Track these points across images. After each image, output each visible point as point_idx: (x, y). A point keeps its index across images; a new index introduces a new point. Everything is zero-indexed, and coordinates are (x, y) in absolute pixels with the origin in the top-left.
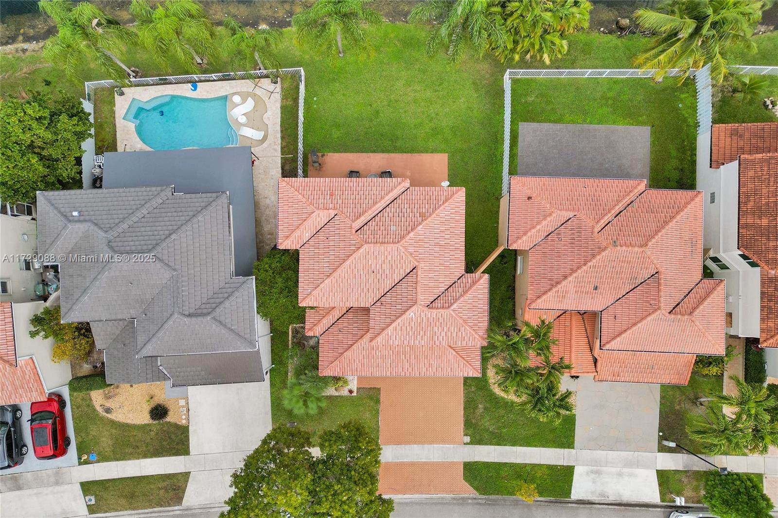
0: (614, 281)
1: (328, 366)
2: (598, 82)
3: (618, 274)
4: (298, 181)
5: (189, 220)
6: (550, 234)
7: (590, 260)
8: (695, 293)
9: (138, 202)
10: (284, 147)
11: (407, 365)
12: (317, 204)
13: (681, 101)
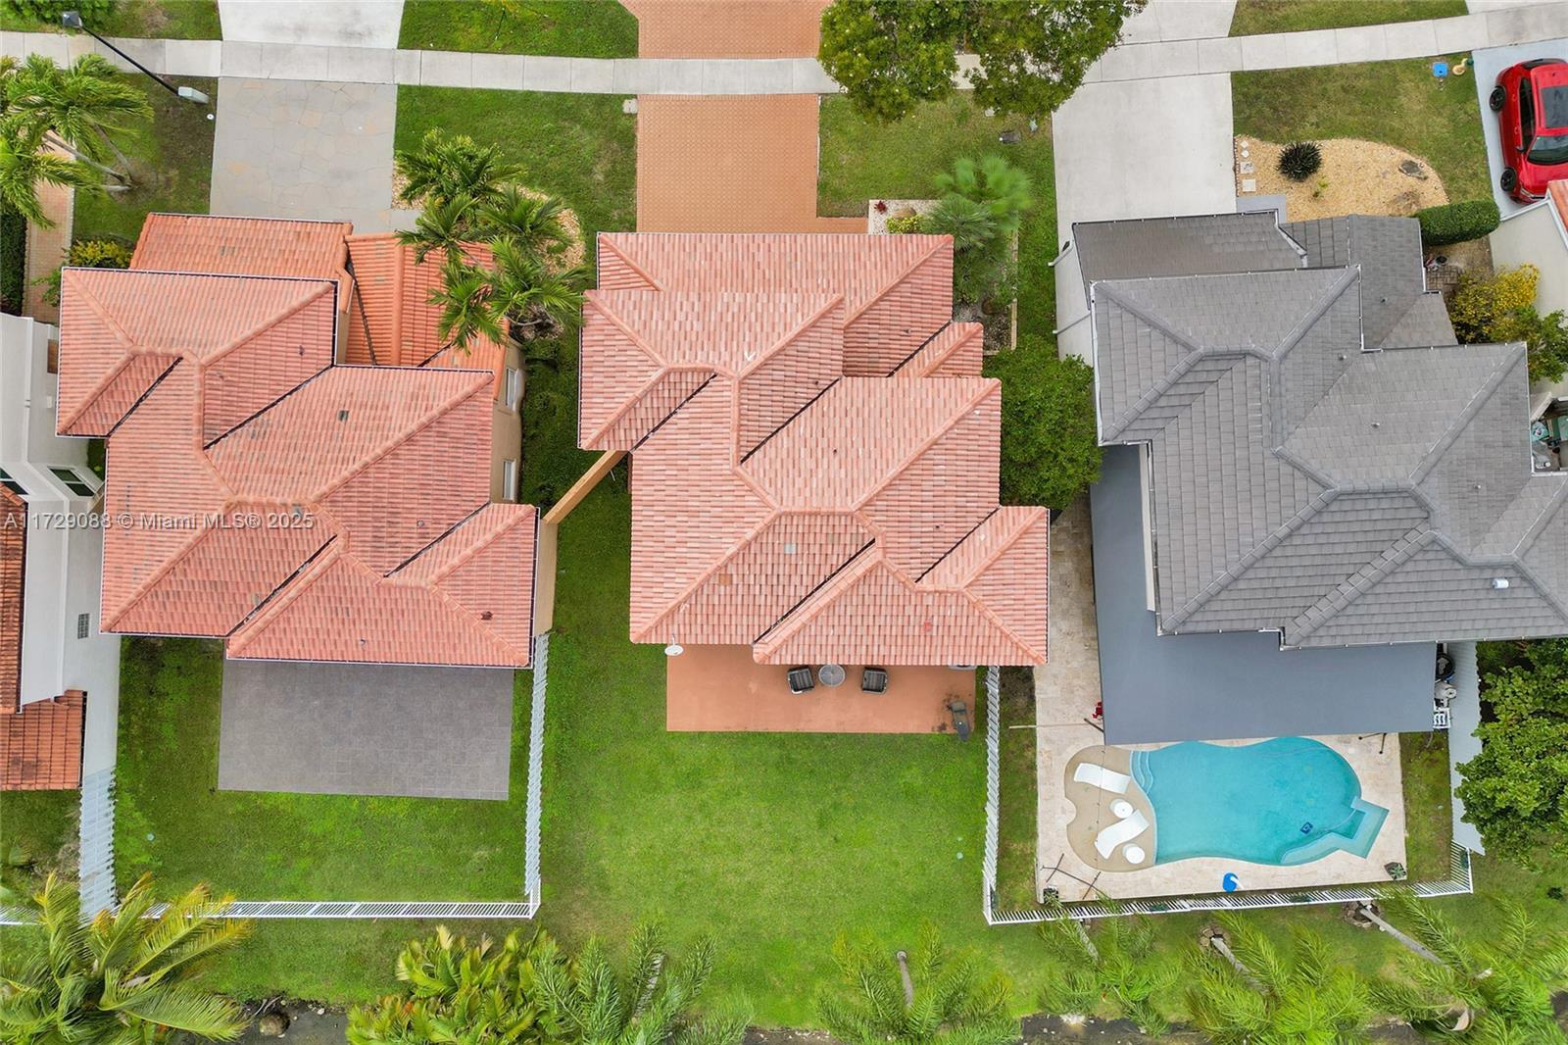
0: (302, 430)
1: (933, 255)
2: (332, 891)
3: (293, 445)
4: (1002, 658)
5: (1247, 569)
6: (443, 537)
7: (354, 474)
8: (123, 404)
9: (1362, 610)
10: (1028, 746)
11: (760, 257)
12: (960, 603)
13: (148, 848)
